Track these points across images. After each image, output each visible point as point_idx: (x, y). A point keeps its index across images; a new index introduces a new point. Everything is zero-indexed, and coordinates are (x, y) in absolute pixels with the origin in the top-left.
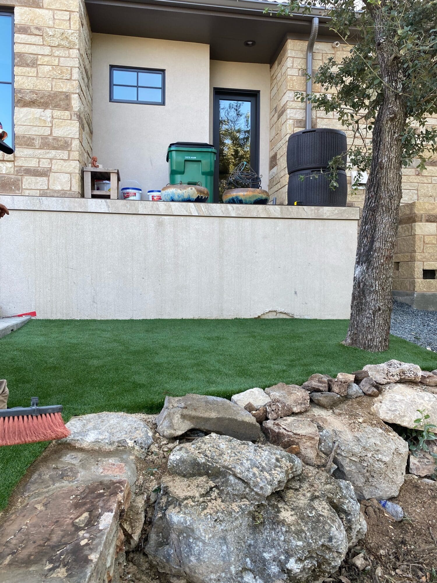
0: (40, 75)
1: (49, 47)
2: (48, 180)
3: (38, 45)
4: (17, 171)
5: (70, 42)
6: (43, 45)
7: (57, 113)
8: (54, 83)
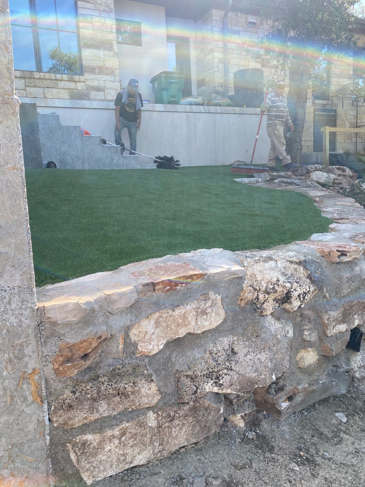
0: (95, 28)
1: (98, 11)
2: (105, 94)
3: (92, 9)
4: (87, 88)
5: (110, 8)
6: (95, 9)
7: (106, 53)
8: (103, 34)
